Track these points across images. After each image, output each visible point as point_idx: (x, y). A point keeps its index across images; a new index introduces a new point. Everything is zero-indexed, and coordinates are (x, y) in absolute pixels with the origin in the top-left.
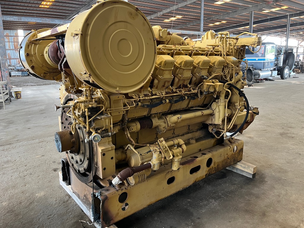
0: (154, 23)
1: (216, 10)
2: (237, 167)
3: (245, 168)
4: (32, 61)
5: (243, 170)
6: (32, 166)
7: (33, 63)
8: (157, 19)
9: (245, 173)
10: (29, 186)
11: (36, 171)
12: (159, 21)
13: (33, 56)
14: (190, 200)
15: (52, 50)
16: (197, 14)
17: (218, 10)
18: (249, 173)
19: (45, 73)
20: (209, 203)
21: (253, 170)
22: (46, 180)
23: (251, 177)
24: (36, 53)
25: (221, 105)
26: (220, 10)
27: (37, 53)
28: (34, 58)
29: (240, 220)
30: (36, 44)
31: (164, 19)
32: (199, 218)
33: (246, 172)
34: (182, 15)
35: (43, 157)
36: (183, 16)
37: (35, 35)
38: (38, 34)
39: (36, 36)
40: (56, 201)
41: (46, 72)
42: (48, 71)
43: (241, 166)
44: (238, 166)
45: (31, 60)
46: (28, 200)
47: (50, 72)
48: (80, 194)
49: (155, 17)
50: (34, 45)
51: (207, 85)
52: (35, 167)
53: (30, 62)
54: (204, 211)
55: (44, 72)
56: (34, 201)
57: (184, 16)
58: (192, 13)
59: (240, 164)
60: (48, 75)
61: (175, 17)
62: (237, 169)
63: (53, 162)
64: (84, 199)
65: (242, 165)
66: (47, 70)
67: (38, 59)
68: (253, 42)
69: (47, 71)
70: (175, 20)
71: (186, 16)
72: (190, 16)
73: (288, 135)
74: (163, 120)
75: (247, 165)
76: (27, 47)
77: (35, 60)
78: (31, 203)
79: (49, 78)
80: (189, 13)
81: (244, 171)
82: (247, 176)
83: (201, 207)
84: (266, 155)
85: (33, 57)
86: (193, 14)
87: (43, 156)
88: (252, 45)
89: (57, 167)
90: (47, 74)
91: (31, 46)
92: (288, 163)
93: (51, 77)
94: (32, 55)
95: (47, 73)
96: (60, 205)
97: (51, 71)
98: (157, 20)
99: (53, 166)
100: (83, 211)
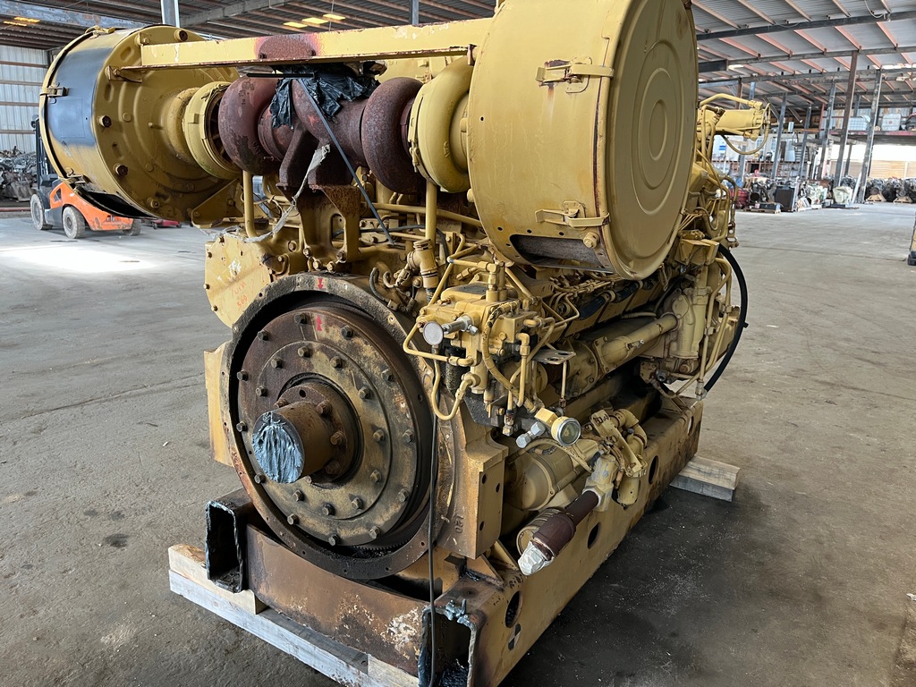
0: (250, 26)
1: (447, 8)
2: (685, 475)
3: (710, 474)
4: (120, 146)
5: (706, 480)
6: (11, 535)
7: (120, 156)
8: (264, 15)
9: (710, 488)
10: (52, 612)
11: (41, 552)
12: (269, 22)
13: (124, 127)
14: (617, 585)
15: (240, 114)
16: (391, 14)
17: (452, 10)
18: (722, 488)
19: (158, 195)
20: (673, 587)
21: (734, 478)
22: (103, 583)
23: (728, 498)
24: (132, 118)
25: (700, 302)
26: (459, 12)
27: (136, 119)
28: (124, 136)
29: (776, 621)
30: (133, 84)
31: (286, 19)
32: (674, 635)
33: (714, 486)
34: (343, 14)
35: (33, 499)
36: (349, 17)
37: (129, 49)
38: (144, 49)
39: (133, 52)
40: (194, 651)
41: (163, 192)
42: (171, 187)
43: (699, 470)
44: (689, 470)
45: (115, 145)
46: (83, 666)
47: (174, 192)
48: (319, 619)
49: (258, 10)
50: (127, 86)
51: (695, 245)
52: (25, 537)
53: (111, 151)
54: (673, 612)
55: (155, 189)
56: (111, 664)
57: (351, 15)
58: (374, 10)
59: (695, 464)
60: (168, 200)
61: (319, 15)
62: (686, 480)
63: (86, 514)
64: (342, 631)
65: (702, 467)
66: (166, 182)
67: (140, 140)
68: (748, 125)
69: (166, 189)
70: (321, 25)
71: (357, 17)
72: (369, 19)
73: (738, 375)
74: (585, 356)
75: (717, 467)
76: (103, 92)
77: (128, 145)
78: (102, 673)
79: (171, 214)
80: (368, 9)
81: (708, 485)
82: (716, 497)
83: (658, 600)
84: (723, 434)
85: (121, 131)
86: (379, 14)
87: (29, 494)
88: (746, 133)
89: (117, 532)
90: (165, 198)
91: (118, 90)
92: (783, 450)
93: (177, 210)
94: (119, 124)
95: (165, 194)
96: (218, 662)
97: (179, 187)
98: (263, 21)
99: (100, 529)
100: (317, 672)
